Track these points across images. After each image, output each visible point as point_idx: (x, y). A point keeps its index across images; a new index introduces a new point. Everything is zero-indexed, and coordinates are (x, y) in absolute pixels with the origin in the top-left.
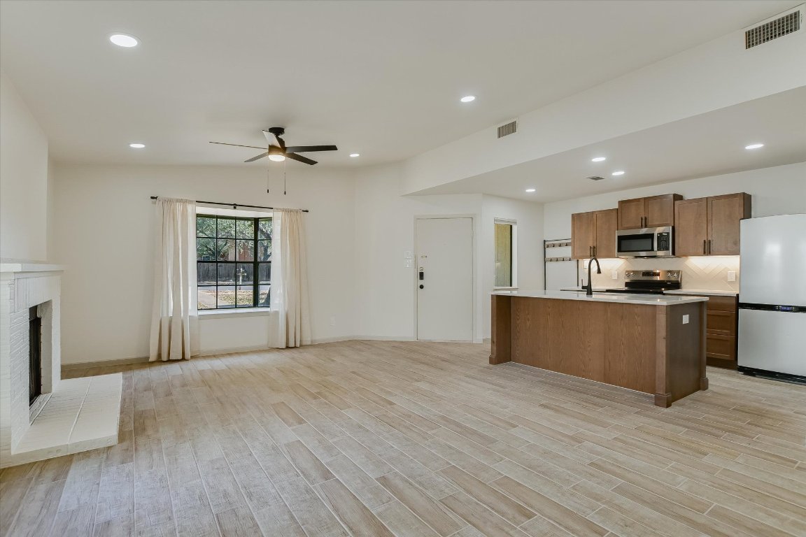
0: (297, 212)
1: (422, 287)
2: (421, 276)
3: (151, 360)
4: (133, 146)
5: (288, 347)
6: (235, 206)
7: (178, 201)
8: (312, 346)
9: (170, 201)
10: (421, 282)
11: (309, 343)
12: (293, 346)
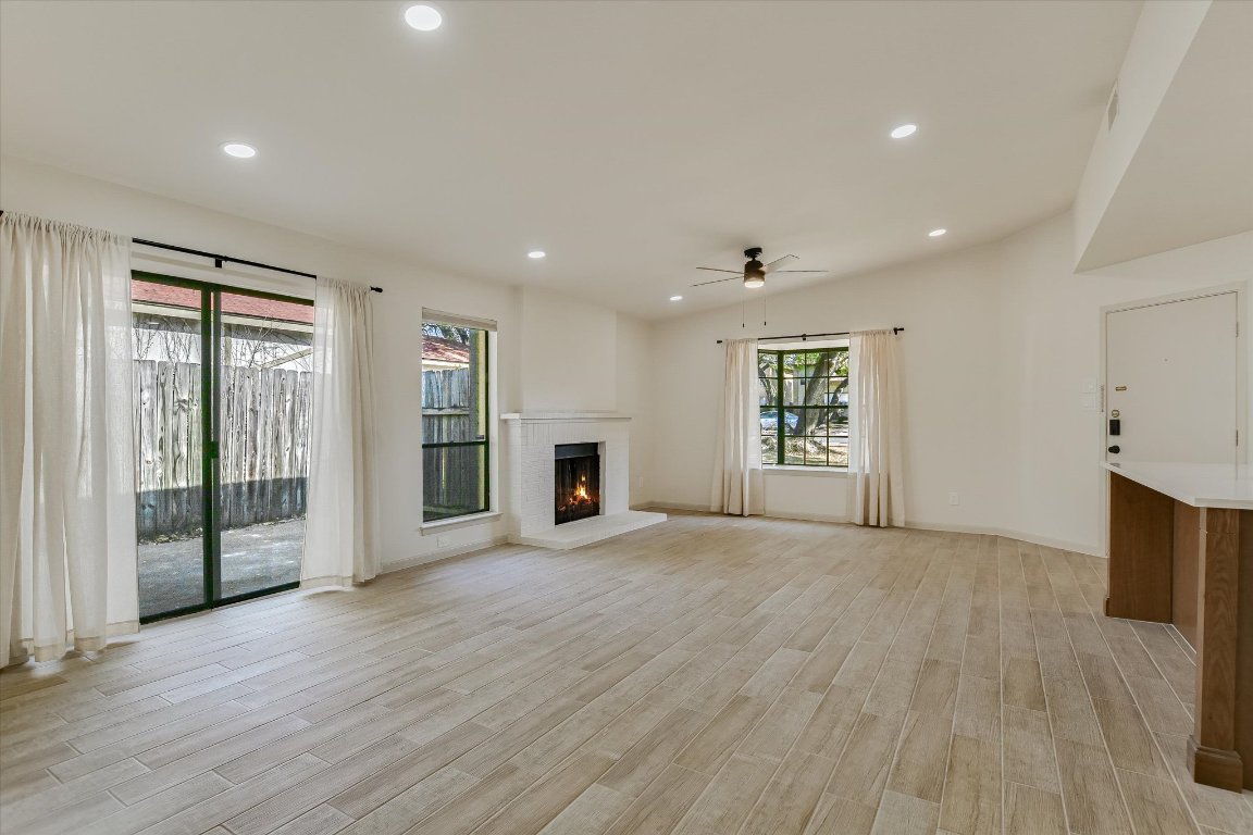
0: (884, 333)
1: (1115, 450)
2: (1115, 428)
3: (712, 510)
4: (673, 299)
5: (866, 524)
6: (804, 337)
7: (740, 341)
8: (908, 529)
9: (734, 342)
10: (1114, 441)
11: (903, 525)
12: (875, 524)
